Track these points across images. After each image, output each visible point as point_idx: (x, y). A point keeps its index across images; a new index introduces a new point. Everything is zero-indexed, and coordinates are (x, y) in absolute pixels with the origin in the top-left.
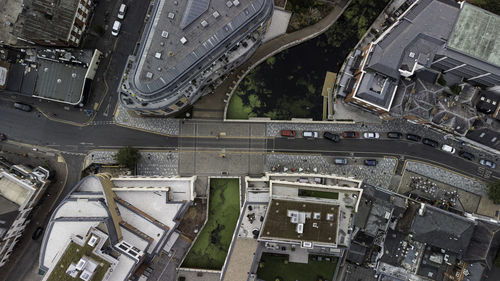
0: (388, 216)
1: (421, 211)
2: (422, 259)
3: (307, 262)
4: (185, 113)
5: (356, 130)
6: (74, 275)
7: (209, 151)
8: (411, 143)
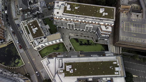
0: (26, 14)
1: (21, 9)
2: (34, 4)
3: (48, 25)
4: (28, 76)
5: (11, 33)
6: (72, 70)
7: (35, 63)
8: (9, 20)
